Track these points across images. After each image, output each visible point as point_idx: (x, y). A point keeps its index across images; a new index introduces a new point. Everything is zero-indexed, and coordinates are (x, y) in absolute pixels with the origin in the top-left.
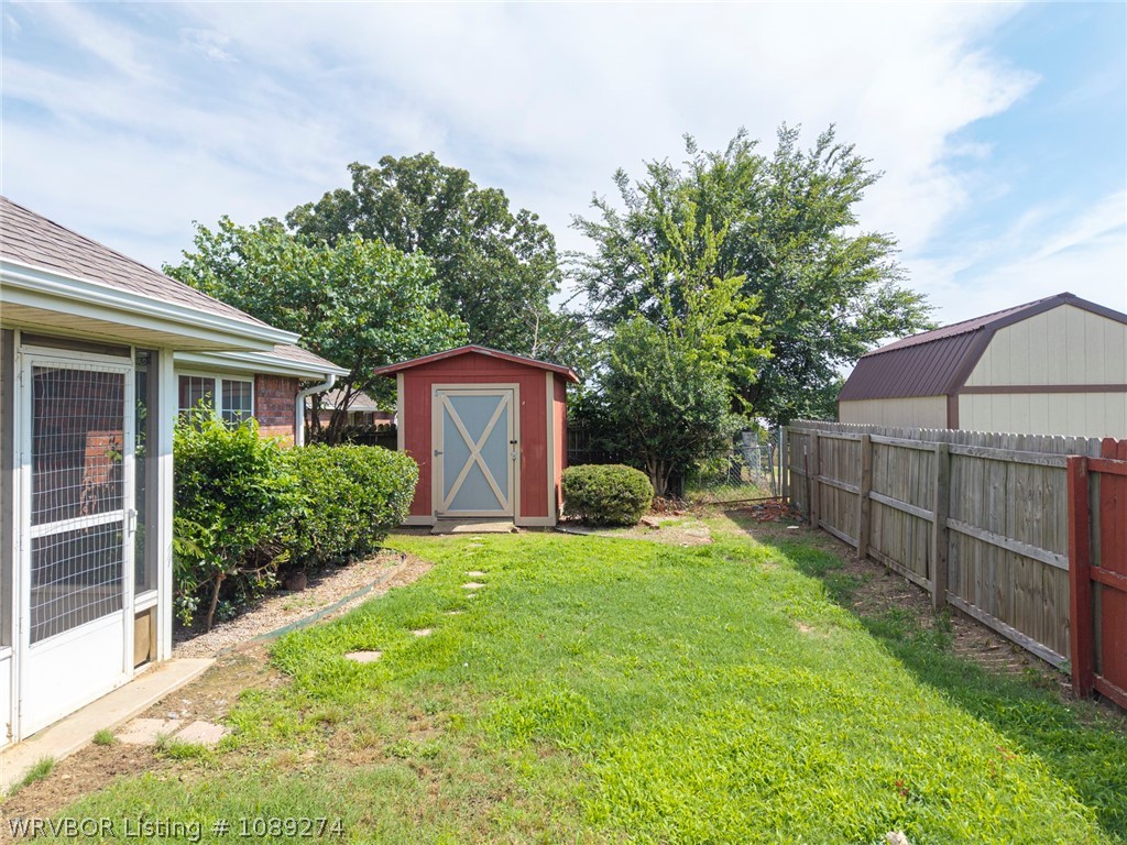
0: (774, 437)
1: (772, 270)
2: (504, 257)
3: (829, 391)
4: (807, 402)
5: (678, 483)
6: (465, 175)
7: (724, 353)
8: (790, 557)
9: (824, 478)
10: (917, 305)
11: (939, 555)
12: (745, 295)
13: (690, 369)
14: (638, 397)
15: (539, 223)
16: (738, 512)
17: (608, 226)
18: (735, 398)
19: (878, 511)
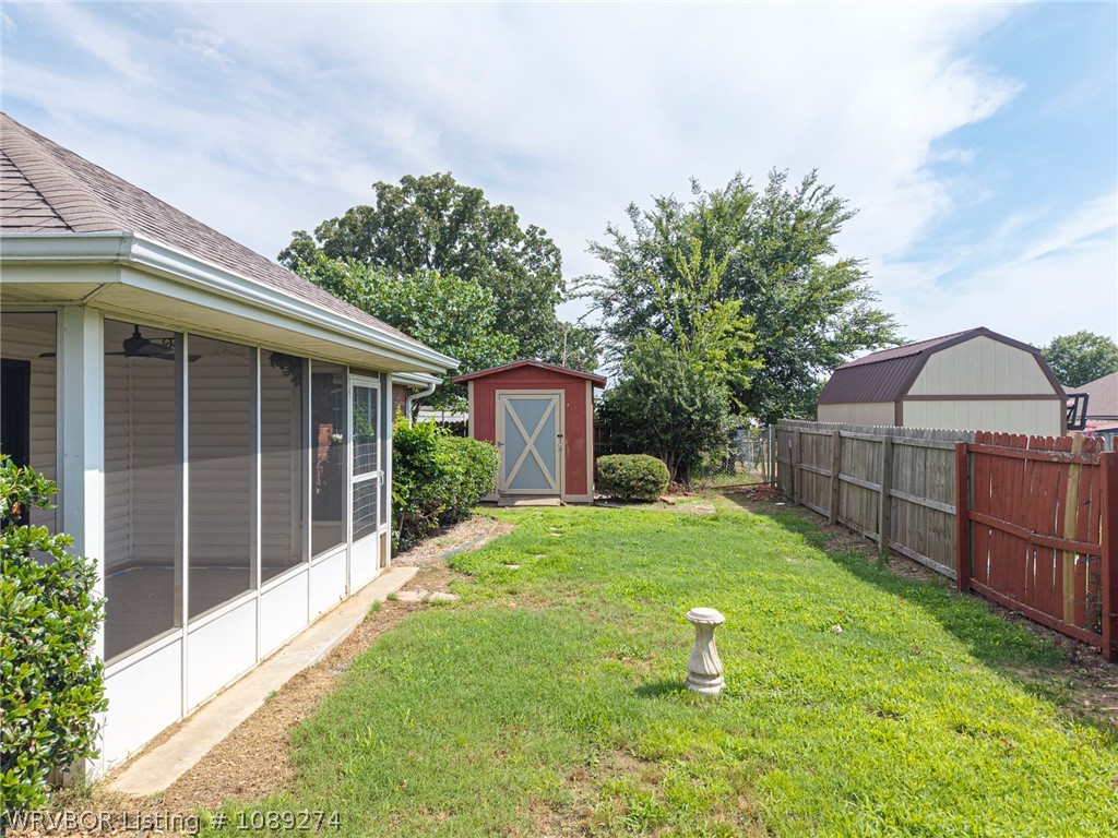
0: (764, 434)
1: (763, 294)
2: (514, 270)
3: (810, 394)
4: (792, 405)
5: (685, 470)
6: (480, 193)
7: (724, 365)
8: (778, 521)
9: (804, 465)
10: (886, 323)
11: (884, 515)
12: (741, 315)
13: (696, 378)
14: (654, 400)
15: (546, 237)
16: (736, 494)
17: (620, 251)
18: (733, 401)
19: (845, 488)
